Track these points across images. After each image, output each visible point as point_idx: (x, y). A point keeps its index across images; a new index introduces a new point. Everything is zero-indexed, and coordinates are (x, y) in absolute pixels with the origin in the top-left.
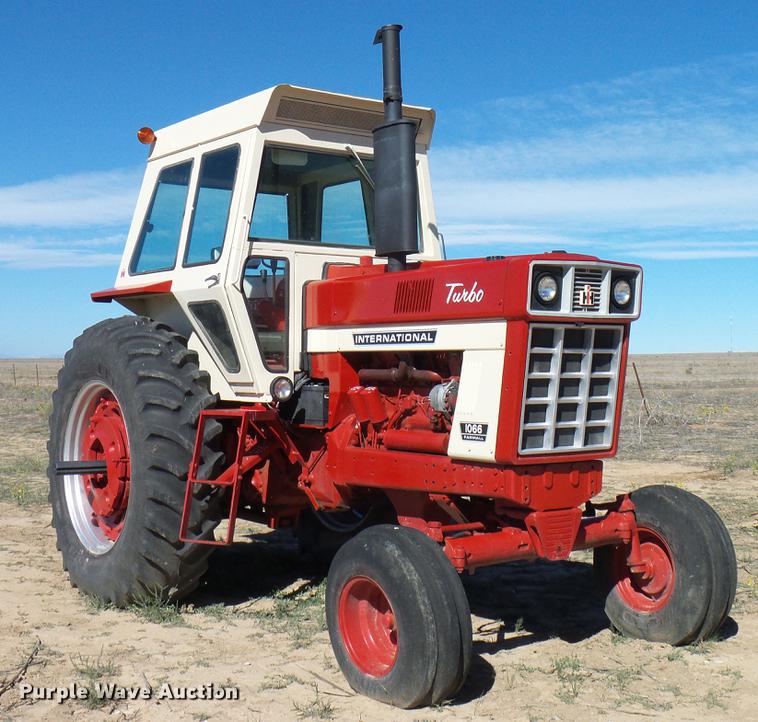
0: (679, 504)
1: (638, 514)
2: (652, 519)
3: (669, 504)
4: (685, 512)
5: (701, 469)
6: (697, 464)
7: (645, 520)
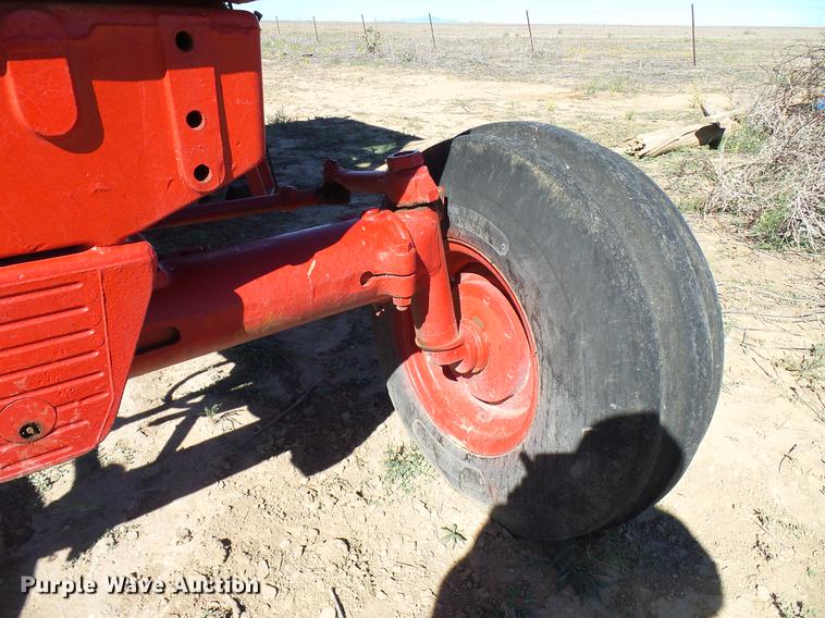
0: (578, 194)
1: (453, 210)
2: (487, 229)
3: (546, 191)
4: (595, 225)
5: (569, 90)
6: (566, 86)
7: (469, 228)
